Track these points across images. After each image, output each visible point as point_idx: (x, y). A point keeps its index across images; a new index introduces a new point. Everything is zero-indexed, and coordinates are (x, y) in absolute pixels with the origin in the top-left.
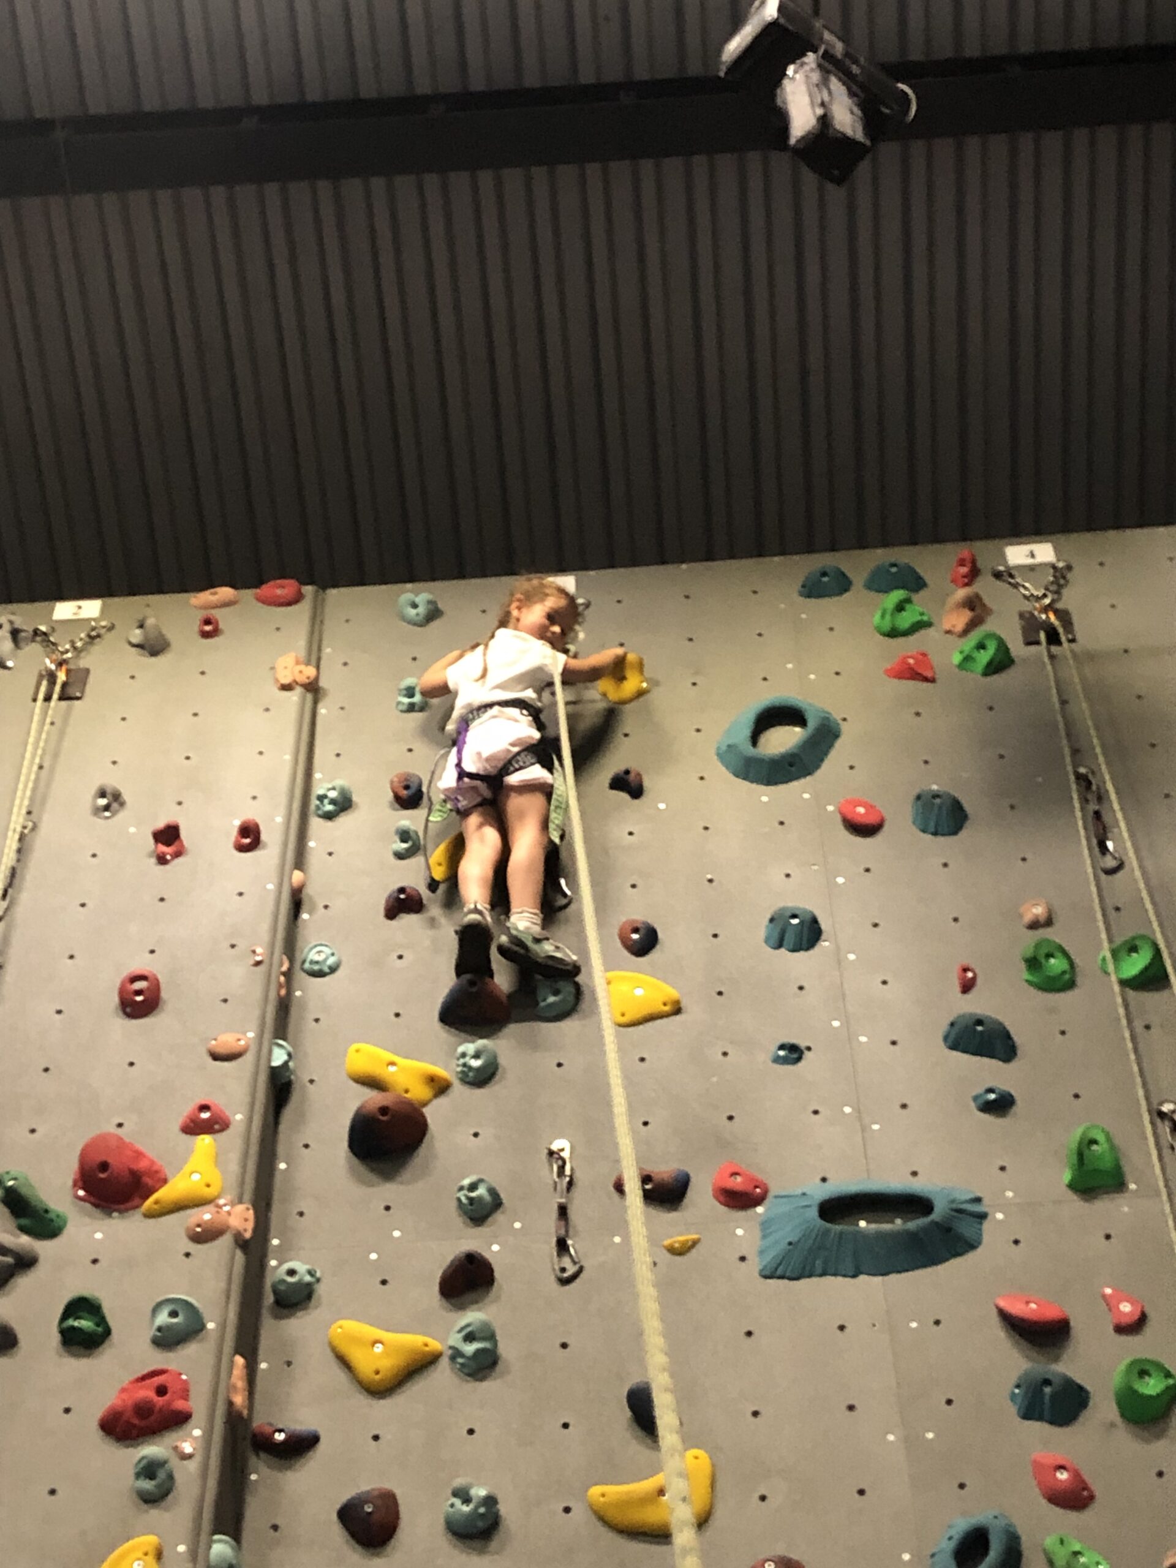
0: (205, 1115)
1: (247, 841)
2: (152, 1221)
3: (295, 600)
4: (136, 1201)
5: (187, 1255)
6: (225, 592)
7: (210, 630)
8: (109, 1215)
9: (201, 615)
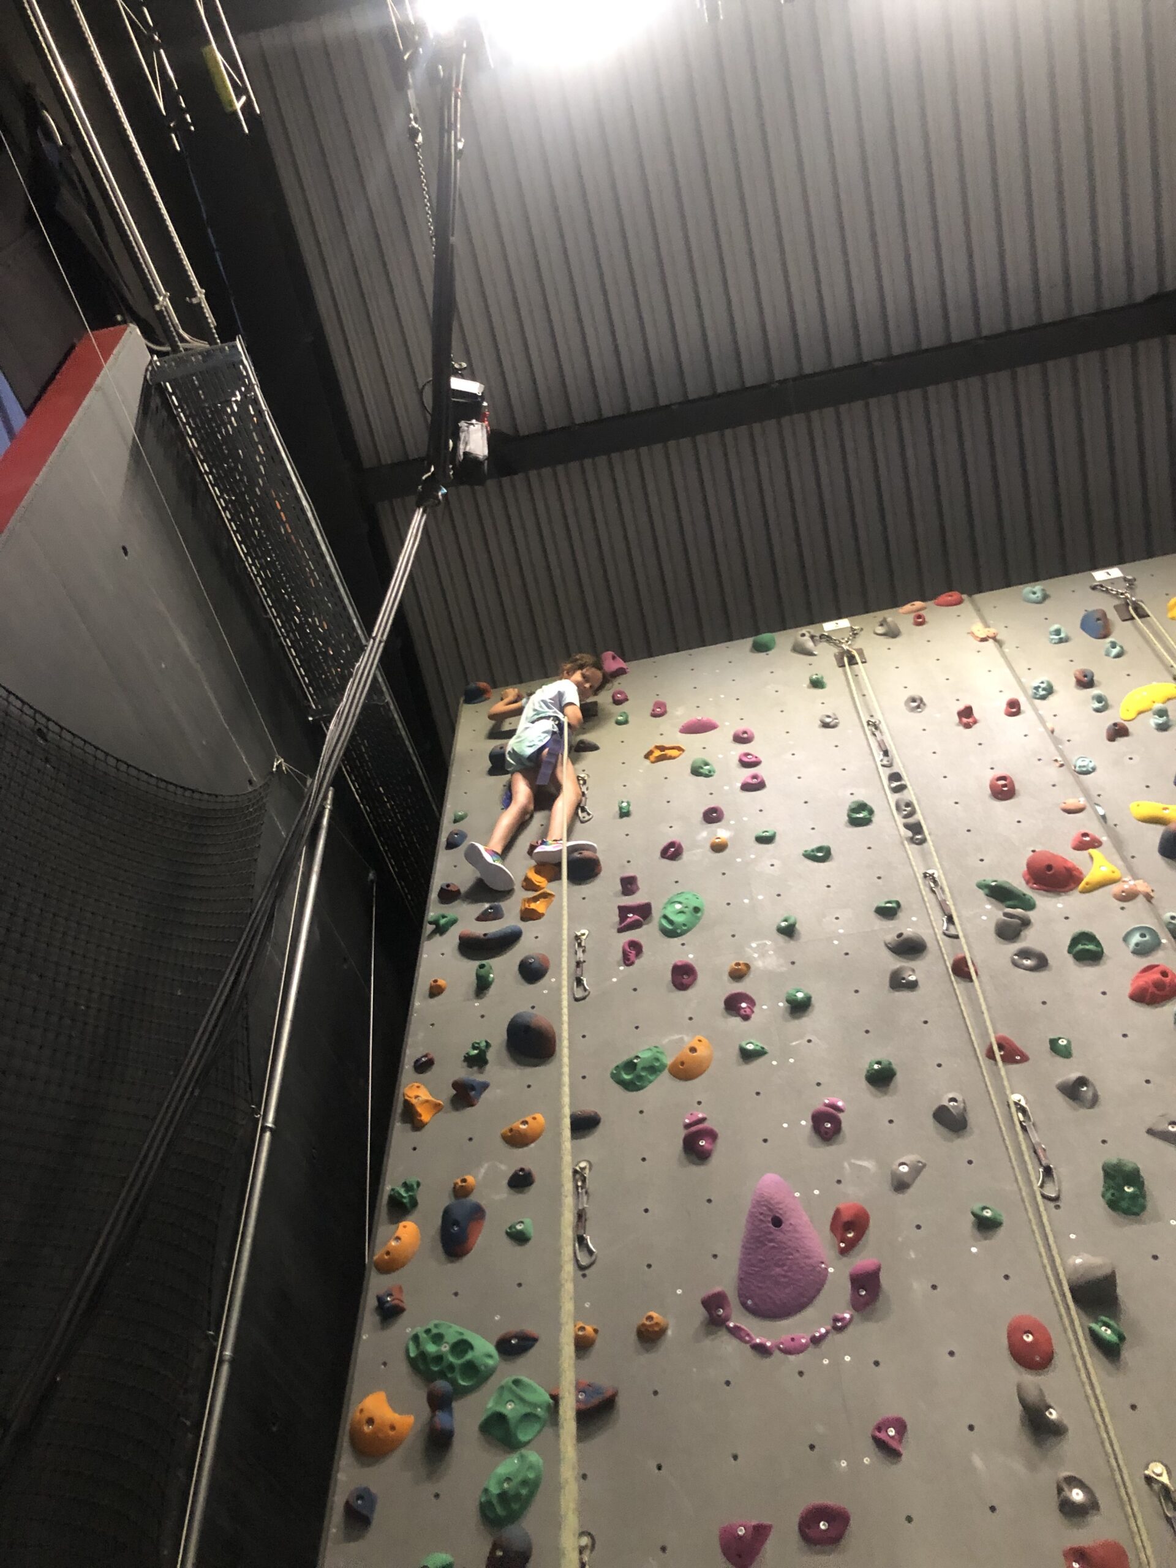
0: (1087, 839)
1: (1014, 710)
2: (1087, 895)
3: (960, 602)
4: (1073, 885)
5: (1123, 908)
6: (918, 604)
7: (920, 621)
8: (1060, 895)
9: (913, 615)
